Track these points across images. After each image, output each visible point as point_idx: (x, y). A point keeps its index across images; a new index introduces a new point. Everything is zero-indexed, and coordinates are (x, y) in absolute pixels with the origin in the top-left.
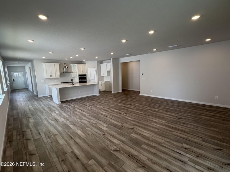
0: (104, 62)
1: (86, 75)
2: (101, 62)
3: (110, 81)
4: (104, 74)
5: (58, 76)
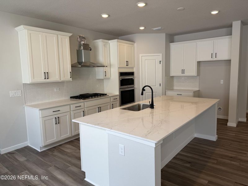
0: (176, 37)
1: (132, 74)
2: (171, 38)
3: (199, 90)
4: (183, 71)
5: (67, 77)
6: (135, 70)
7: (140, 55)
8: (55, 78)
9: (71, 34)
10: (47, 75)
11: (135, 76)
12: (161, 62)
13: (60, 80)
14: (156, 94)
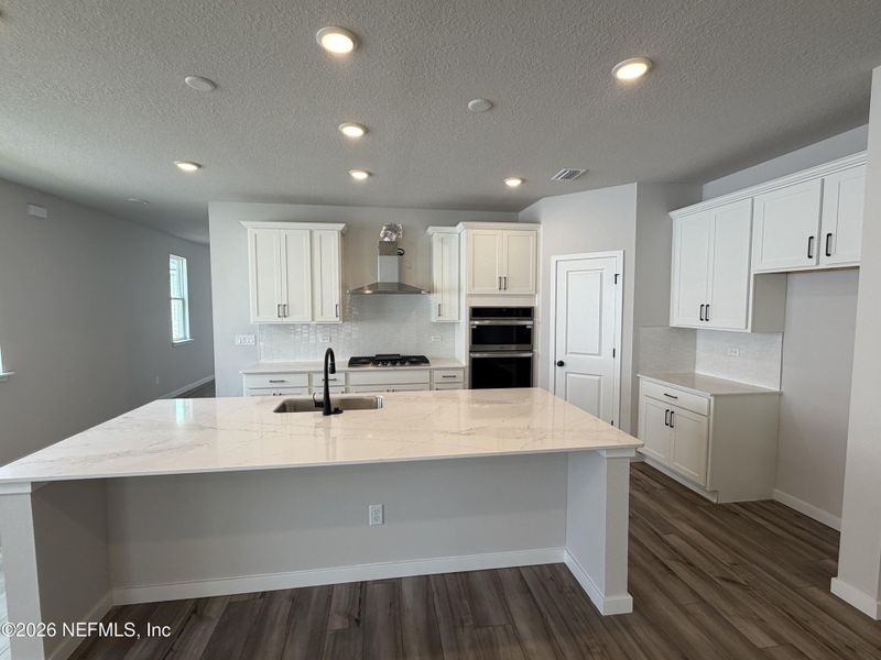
1: (527, 312)
3: (780, 394)
4: (705, 309)
5: (330, 314)
6: (537, 303)
7: (554, 259)
8: (300, 315)
9: (341, 226)
10: (283, 310)
11: (536, 319)
12: (620, 279)
13: (313, 320)
14: (599, 381)
